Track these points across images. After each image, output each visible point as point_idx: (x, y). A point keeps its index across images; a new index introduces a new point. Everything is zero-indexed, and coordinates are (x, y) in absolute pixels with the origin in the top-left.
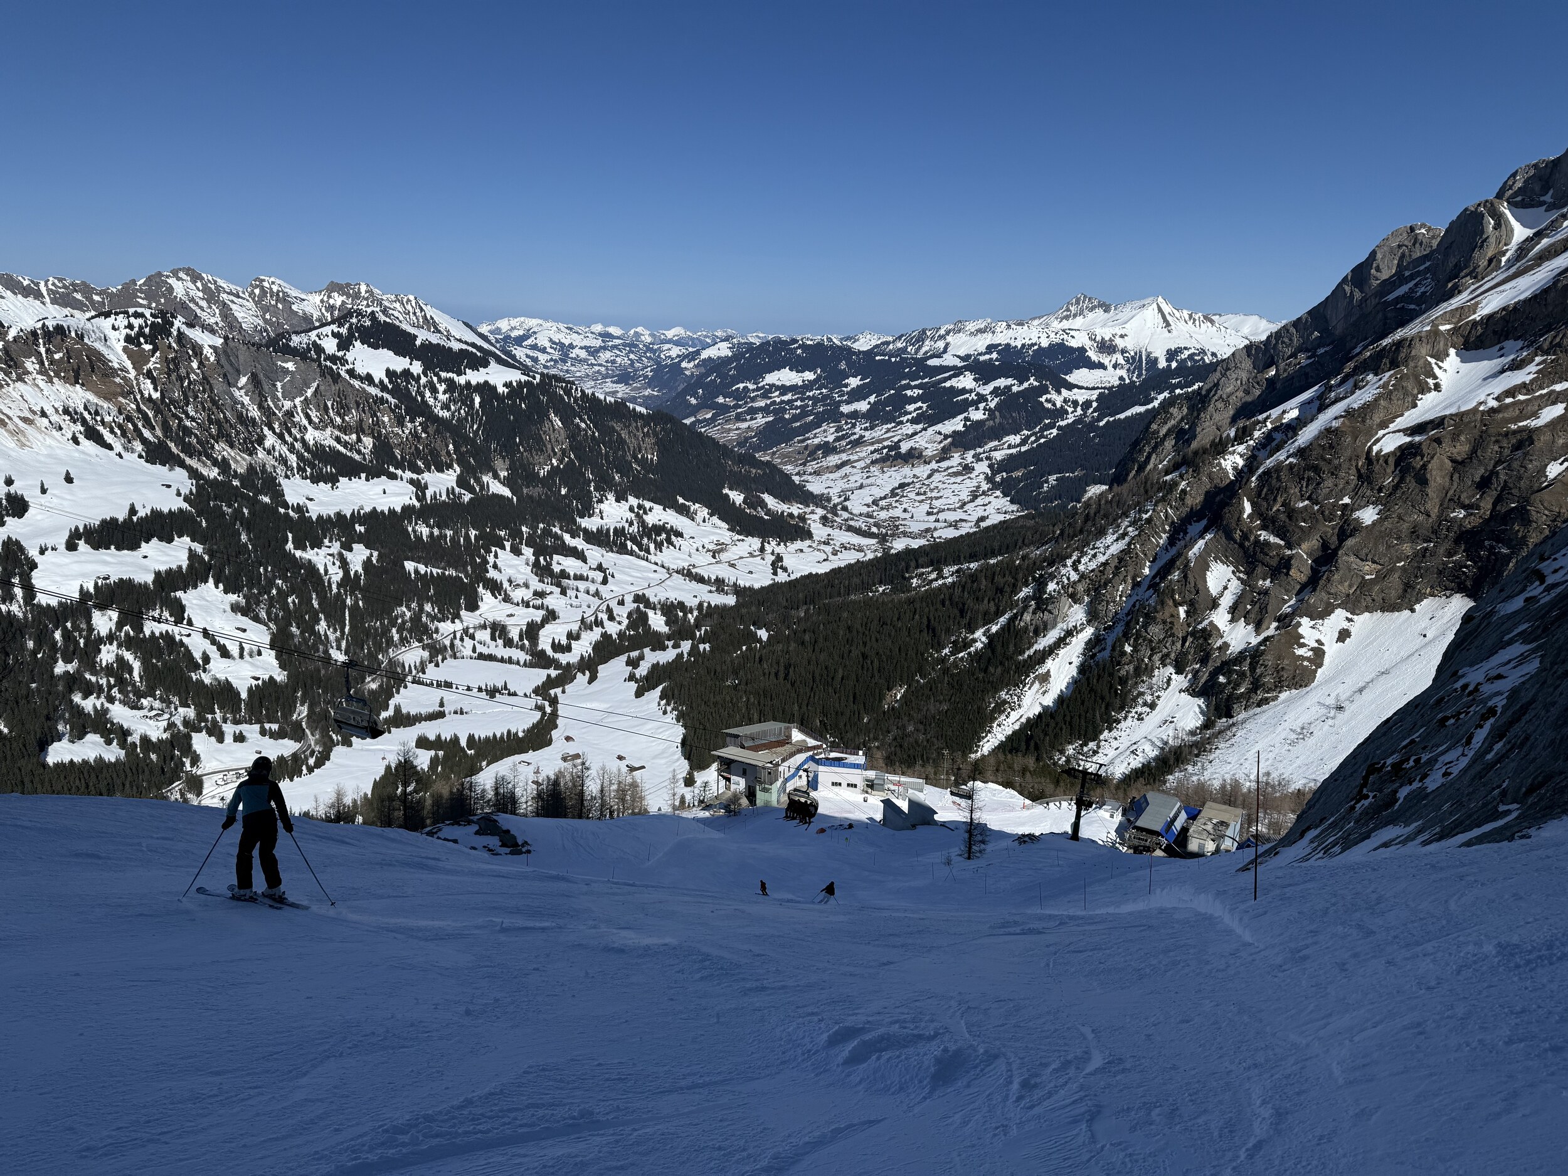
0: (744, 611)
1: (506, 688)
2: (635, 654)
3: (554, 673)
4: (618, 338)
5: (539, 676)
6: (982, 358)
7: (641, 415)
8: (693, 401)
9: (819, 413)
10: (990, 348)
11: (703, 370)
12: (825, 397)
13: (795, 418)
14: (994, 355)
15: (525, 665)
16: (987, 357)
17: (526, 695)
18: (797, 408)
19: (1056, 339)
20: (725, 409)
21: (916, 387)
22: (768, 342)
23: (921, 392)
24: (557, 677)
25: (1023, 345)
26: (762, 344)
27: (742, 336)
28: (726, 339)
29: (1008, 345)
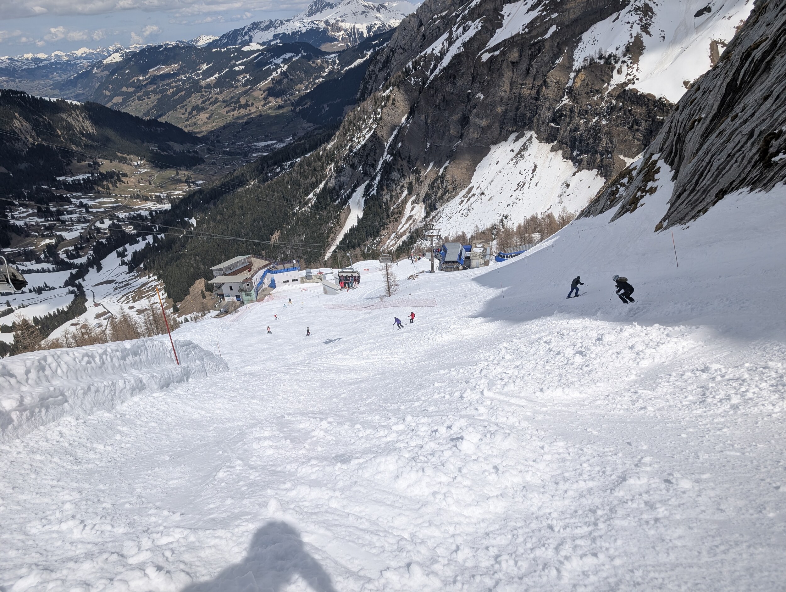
0: (178, 211)
1: (47, 286)
2: (120, 249)
3: (74, 271)
4: (45, 60)
5: (65, 275)
6: (272, 43)
7: (77, 107)
8: (108, 93)
9: (187, 88)
10: (275, 37)
11: (107, 73)
12: (189, 78)
13: (174, 94)
14: (278, 41)
15: (54, 271)
16: (274, 42)
17: (60, 287)
18: (173, 87)
19: (309, 27)
20: (129, 95)
21: (240, 65)
22: (144, 49)
23: (243, 67)
24: (77, 273)
25: (292, 33)
26: (141, 51)
27: (126, 48)
28: (117, 51)
29: (284, 34)
